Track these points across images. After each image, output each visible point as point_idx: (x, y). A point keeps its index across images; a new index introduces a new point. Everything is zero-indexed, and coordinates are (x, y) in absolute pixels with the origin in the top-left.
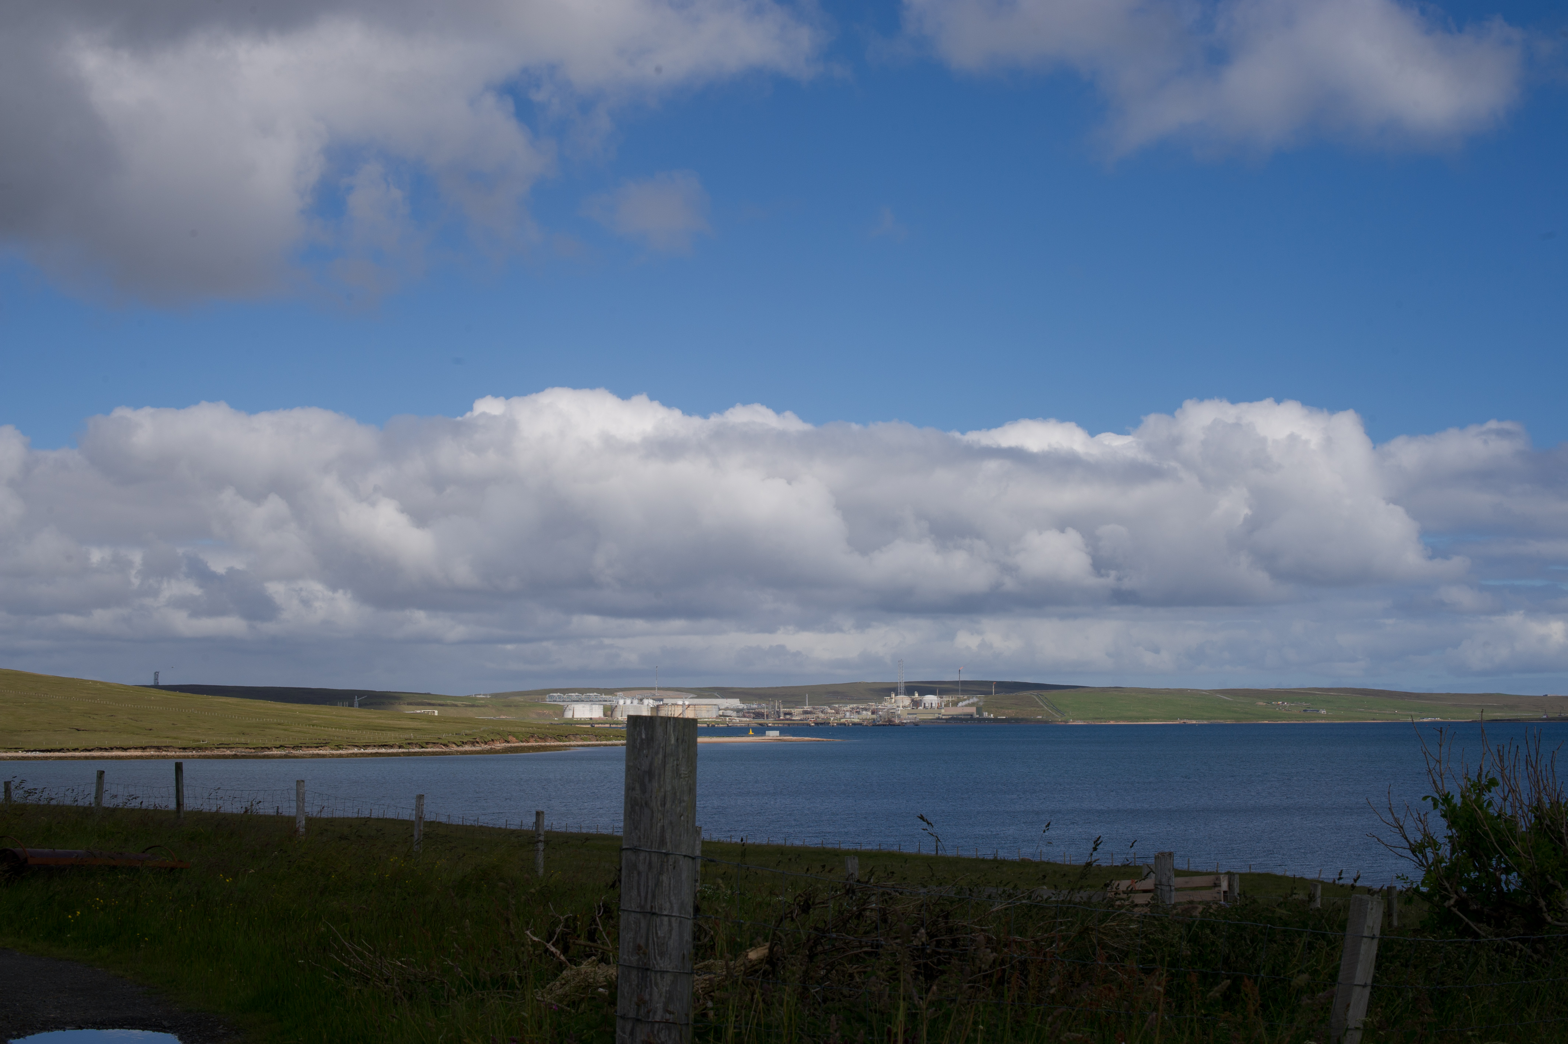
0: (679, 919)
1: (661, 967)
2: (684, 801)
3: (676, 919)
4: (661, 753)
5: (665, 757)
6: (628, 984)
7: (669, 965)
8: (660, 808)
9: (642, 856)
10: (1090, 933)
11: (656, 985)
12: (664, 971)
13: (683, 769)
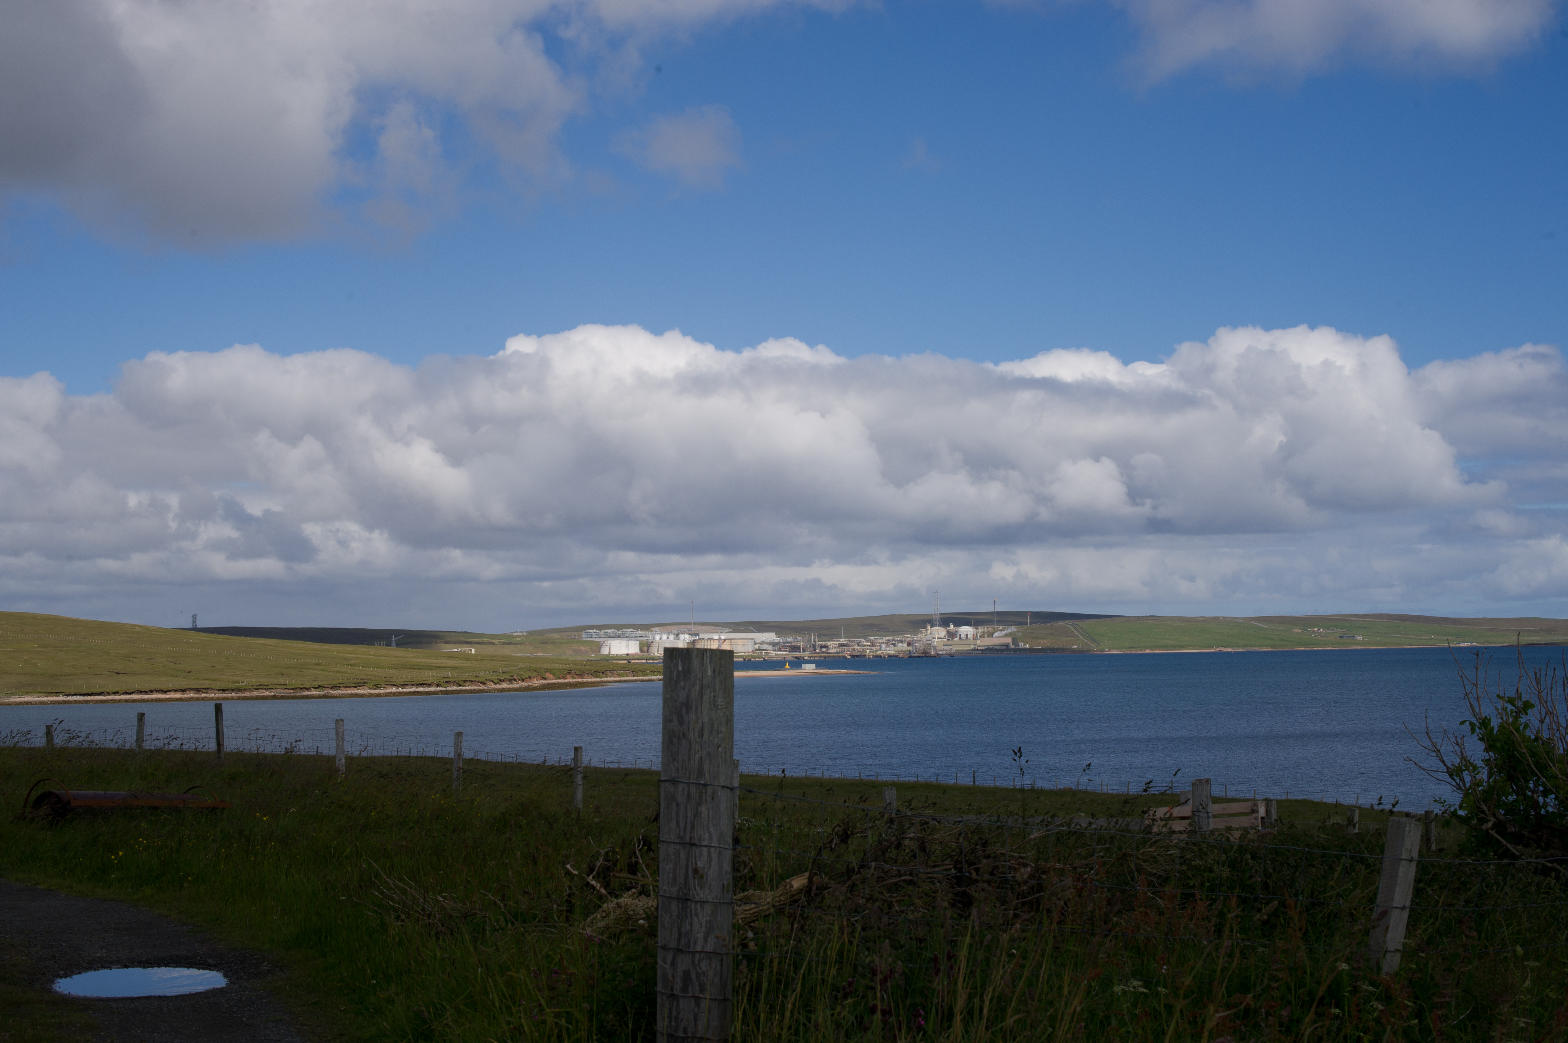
0: (718, 849)
1: (701, 898)
2: (721, 732)
3: (716, 850)
4: (698, 685)
5: (702, 688)
6: (668, 914)
7: (709, 895)
8: (698, 740)
9: (680, 787)
10: (1128, 859)
11: (697, 915)
12: (704, 902)
13: (720, 700)
